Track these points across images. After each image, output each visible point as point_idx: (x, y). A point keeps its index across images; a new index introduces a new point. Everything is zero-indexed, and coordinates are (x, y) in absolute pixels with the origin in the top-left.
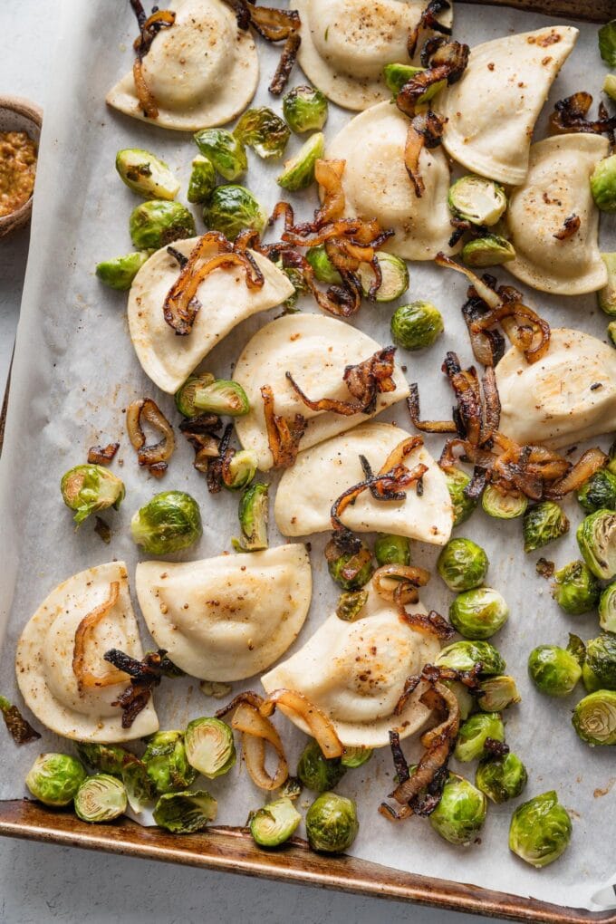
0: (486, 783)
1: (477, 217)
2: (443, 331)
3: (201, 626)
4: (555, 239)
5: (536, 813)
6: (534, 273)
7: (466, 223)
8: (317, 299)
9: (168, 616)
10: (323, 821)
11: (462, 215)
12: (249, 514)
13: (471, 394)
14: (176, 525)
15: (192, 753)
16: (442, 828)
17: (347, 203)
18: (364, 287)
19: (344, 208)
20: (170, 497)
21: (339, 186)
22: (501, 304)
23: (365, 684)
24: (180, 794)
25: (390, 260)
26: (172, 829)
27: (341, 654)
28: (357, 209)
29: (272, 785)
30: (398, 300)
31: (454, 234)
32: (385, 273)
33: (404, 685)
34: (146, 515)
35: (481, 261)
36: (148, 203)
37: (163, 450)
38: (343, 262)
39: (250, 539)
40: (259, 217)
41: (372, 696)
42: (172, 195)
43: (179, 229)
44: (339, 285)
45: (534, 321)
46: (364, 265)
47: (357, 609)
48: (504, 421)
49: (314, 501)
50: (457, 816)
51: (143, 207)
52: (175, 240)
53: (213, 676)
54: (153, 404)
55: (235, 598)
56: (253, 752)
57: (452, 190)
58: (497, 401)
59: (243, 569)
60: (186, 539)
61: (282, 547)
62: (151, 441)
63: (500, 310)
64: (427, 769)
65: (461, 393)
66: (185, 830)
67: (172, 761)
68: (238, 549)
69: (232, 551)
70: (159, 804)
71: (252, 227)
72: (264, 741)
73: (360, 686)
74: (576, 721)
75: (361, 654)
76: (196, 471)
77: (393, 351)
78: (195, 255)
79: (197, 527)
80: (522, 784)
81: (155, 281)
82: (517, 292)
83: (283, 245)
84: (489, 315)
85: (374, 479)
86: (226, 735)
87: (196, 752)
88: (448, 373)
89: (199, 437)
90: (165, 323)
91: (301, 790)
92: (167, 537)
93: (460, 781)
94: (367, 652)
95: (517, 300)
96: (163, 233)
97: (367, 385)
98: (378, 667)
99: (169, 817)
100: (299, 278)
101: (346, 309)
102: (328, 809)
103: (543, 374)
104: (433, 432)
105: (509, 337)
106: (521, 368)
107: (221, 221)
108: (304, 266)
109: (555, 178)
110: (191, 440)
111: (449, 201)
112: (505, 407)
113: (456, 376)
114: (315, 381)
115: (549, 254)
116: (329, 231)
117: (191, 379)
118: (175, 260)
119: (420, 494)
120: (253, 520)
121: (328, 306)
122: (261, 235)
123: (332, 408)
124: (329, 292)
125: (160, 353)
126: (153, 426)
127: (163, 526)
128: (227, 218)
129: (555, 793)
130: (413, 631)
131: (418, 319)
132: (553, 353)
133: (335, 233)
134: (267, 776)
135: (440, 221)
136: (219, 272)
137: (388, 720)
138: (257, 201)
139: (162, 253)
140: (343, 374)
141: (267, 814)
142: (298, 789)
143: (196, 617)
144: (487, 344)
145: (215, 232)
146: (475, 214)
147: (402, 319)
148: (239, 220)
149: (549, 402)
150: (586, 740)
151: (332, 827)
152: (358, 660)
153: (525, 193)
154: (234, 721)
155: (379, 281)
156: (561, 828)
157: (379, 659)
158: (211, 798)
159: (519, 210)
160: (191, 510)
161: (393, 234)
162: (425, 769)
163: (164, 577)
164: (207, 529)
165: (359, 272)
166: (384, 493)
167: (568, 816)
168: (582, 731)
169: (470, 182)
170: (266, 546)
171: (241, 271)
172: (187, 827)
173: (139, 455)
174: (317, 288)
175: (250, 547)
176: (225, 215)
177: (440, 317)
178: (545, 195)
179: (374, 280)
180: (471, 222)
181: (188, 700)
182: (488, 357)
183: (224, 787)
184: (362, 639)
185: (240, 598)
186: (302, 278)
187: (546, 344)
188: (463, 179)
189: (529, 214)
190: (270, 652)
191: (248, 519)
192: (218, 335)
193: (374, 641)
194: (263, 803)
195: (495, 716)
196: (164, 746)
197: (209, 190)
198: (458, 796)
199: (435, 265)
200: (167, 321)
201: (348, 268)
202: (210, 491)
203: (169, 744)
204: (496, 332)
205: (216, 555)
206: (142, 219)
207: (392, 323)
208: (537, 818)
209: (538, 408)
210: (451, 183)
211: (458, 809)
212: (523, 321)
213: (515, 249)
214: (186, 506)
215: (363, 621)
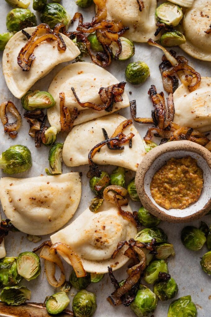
0: (158, 291)
1: (168, 21)
2: (149, 76)
3: (26, 209)
4: (205, 34)
5: (180, 306)
6: (194, 50)
7: (164, 24)
8: (91, 58)
9: (12, 203)
10: (80, 304)
11: (161, 21)
12: (53, 157)
13: (161, 105)
14: (18, 161)
15: (20, 268)
16: (136, 310)
17: (108, 14)
18: (113, 53)
19: (106, 16)
20: (17, 148)
21: (105, 6)
22: (178, 64)
23: (99, 243)
24: (13, 287)
25: (126, 41)
26: (9, 303)
27: (88, 228)
28: (112, 17)
29: (57, 285)
30: (129, 60)
31: (157, 30)
32: (123, 47)
33: (117, 245)
34: (5, 155)
35: (170, 43)
36: (14, 9)
37: (15, 126)
38: (104, 40)
39: (53, 169)
40: (66, 18)
41: (102, 249)
42: (26, 6)
43: (28, 22)
44: (102, 52)
45: (193, 73)
46: (114, 43)
47: (98, 207)
48: (176, 118)
49: (81, 150)
50: (143, 306)
51: (12, 11)
52: (26, 28)
53: (32, 232)
54: (13, 104)
55: (43, 197)
56: (49, 269)
57: (158, 9)
58: (173, 108)
59: (48, 183)
60: (23, 167)
61: (68, 174)
62: (11, 121)
63: (177, 67)
64: (129, 284)
65: (156, 104)
66: (15, 304)
67: (10, 272)
68: (48, 173)
69: (46, 174)
70: (3, 291)
71: (62, 22)
72: (55, 264)
73: (96, 244)
74: (202, 263)
75: (98, 229)
76: (29, 136)
77: (124, 84)
78: (34, 34)
79: (28, 162)
80: (175, 293)
81: (16, 46)
82: (186, 59)
83: (77, 32)
84: (171, 69)
85: (109, 140)
86: (37, 260)
87: (22, 268)
88: (151, 95)
89: (32, 120)
90: (18, 65)
91: (71, 288)
92: (14, 166)
93: (145, 288)
94: (101, 228)
95: (185, 63)
96: (20, 23)
97: (109, 97)
98: (106, 236)
99: (8, 298)
100: (84, 47)
101: (104, 63)
102: (82, 299)
103: (195, 96)
104: (142, 123)
105: (181, 80)
106: (186, 94)
107: (48, 19)
108: (86, 42)
109: (207, 5)
110: (28, 121)
111: (156, 15)
112: (177, 111)
113: (154, 96)
114: (85, 93)
115: (202, 41)
116: (98, 26)
117: (29, 92)
118: (26, 37)
119: (130, 147)
120: (55, 160)
121: (96, 62)
122: (67, 27)
123: (91, 107)
124: (97, 55)
125: (16, 80)
126: (12, 114)
127: (12, 161)
128: (51, 18)
129: (190, 297)
130: (124, 219)
131: (138, 69)
132: (201, 88)
133: (101, 27)
134: (56, 280)
135: (151, 24)
136: (45, 43)
137: (109, 261)
138: (66, 11)
139: (20, 33)
140: (99, 91)
141: (54, 299)
142: (69, 287)
143: (24, 204)
144: (170, 83)
145: (44, 24)
146: (168, 20)
147: (130, 69)
148: (56, 19)
149: (198, 110)
150: (207, 272)
151: (84, 307)
152: (96, 231)
153: (192, 11)
154: (41, 254)
155: (121, 50)
156: (192, 313)
157: (105, 232)
158: (28, 290)
159: (188, 20)
160: (26, 154)
161: (128, 29)
162: (128, 284)
163: (11, 185)
164: (34, 164)
165: (111, 46)
166: (114, 147)
167: (196, 307)
168: (205, 268)
169: (166, 5)
170: (61, 173)
171: (56, 43)
172: (16, 303)
173: (5, 127)
174: (92, 54)
175: (53, 173)
176: (50, 16)
177: (148, 69)
178: (201, 13)
179: (118, 50)
180: (165, 24)
181: (21, 242)
182: (170, 88)
183: (35, 284)
184: (99, 222)
185: (46, 197)
186: (85, 47)
187: (198, 83)
188: (163, 4)
189: (193, 21)
190: (60, 222)
191: (52, 159)
192: (42, 72)
193: (104, 223)
194: (53, 293)
195: (162, 261)
196: (7, 264)
197: (43, 4)
198: (144, 296)
199: (148, 45)
200: (19, 64)
201: (106, 43)
202: (36, 146)
203: (9, 263)
204: (174, 77)
205: (38, 176)
206: (11, 17)
207: (126, 71)
208: (181, 308)
209: (192, 112)
210: (158, 6)
211: (143, 303)
212: (188, 73)
213: (186, 38)
214: (24, 152)
215: (100, 213)
